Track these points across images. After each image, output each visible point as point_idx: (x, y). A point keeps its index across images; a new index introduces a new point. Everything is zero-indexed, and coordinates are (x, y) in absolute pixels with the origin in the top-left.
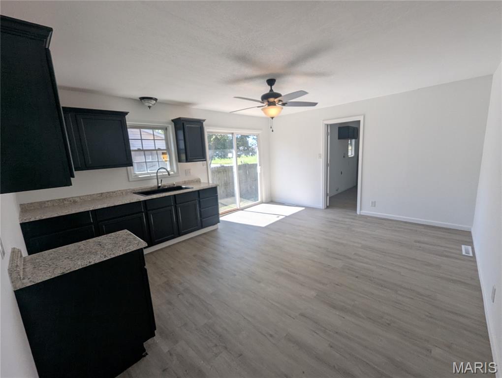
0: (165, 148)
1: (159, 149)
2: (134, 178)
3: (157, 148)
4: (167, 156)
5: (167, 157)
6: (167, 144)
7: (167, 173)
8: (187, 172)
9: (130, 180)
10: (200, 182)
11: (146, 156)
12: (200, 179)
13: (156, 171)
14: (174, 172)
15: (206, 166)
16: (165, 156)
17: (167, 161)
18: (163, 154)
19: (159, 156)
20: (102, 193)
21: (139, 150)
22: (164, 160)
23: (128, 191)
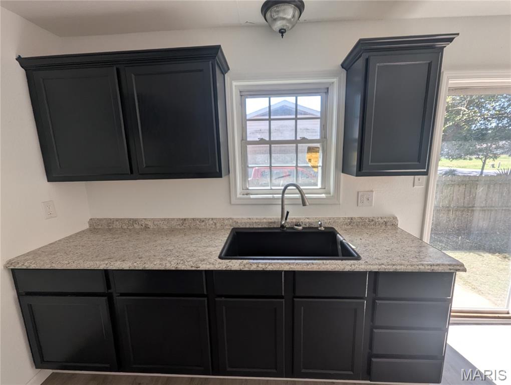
0: (317, 136)
1: (304, 140)
2: (240, 199)
3: (298, 138)
4: (320, 155)
5: (317, 159)
6: (324, 128)
7: (298, 196)
8: (362, 198)
9: (233, 201)
10: (394, 226)
11: (273, 155)
12: (395, 218)
13: (283, 188)
14: (328, 193)
15: (423, 186)
16: (314, 155)
17: (317, 167)
18: (310, 150)
19: (300, 155)
20: (185, 220)
21: (262, 142)
22: (310, 165)
23: (226, 222)
